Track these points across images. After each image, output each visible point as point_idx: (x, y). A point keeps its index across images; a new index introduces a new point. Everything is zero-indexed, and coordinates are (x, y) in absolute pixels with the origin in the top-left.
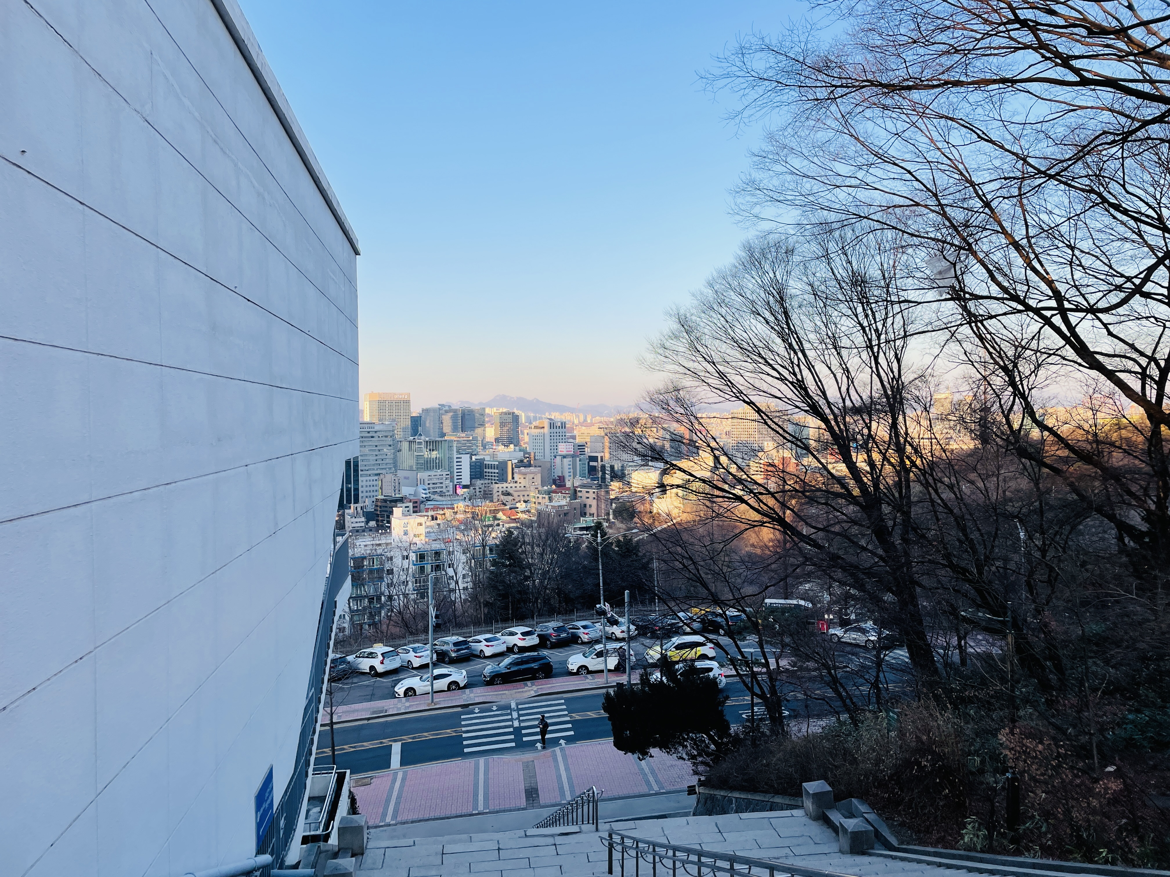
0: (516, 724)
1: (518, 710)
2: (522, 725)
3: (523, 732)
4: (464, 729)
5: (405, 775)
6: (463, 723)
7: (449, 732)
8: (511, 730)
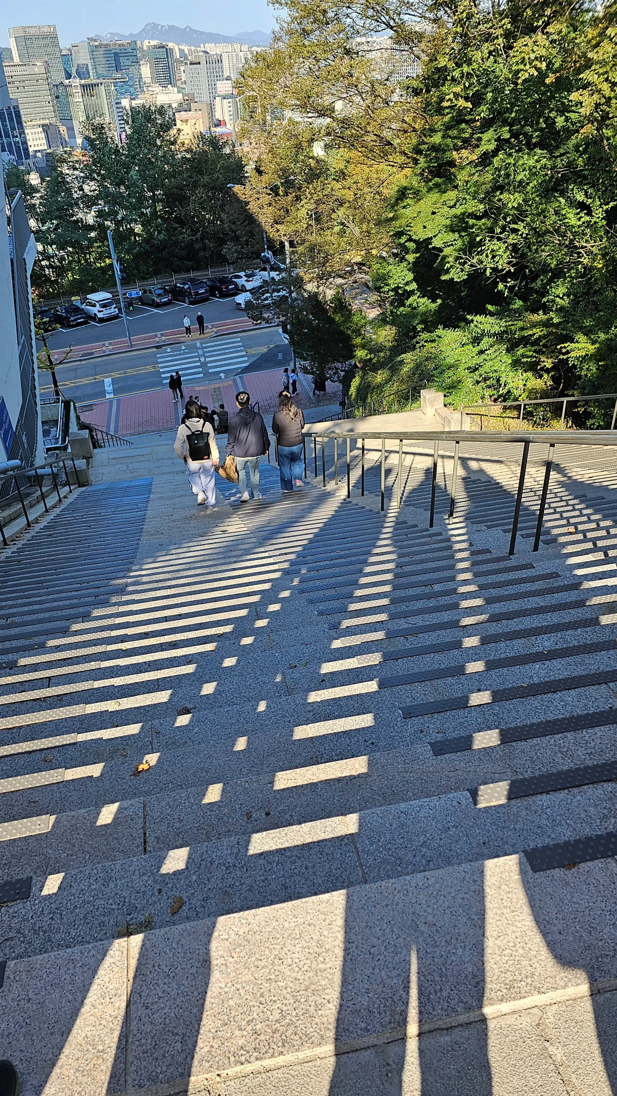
0: (202, 359)
1: (203, 348)
2: (207, 360)
3: (209, 365)
4: (160, 365)
5: (118, 401)
6: (159, 360)
7: (150, 369)
8: (199, 364)
